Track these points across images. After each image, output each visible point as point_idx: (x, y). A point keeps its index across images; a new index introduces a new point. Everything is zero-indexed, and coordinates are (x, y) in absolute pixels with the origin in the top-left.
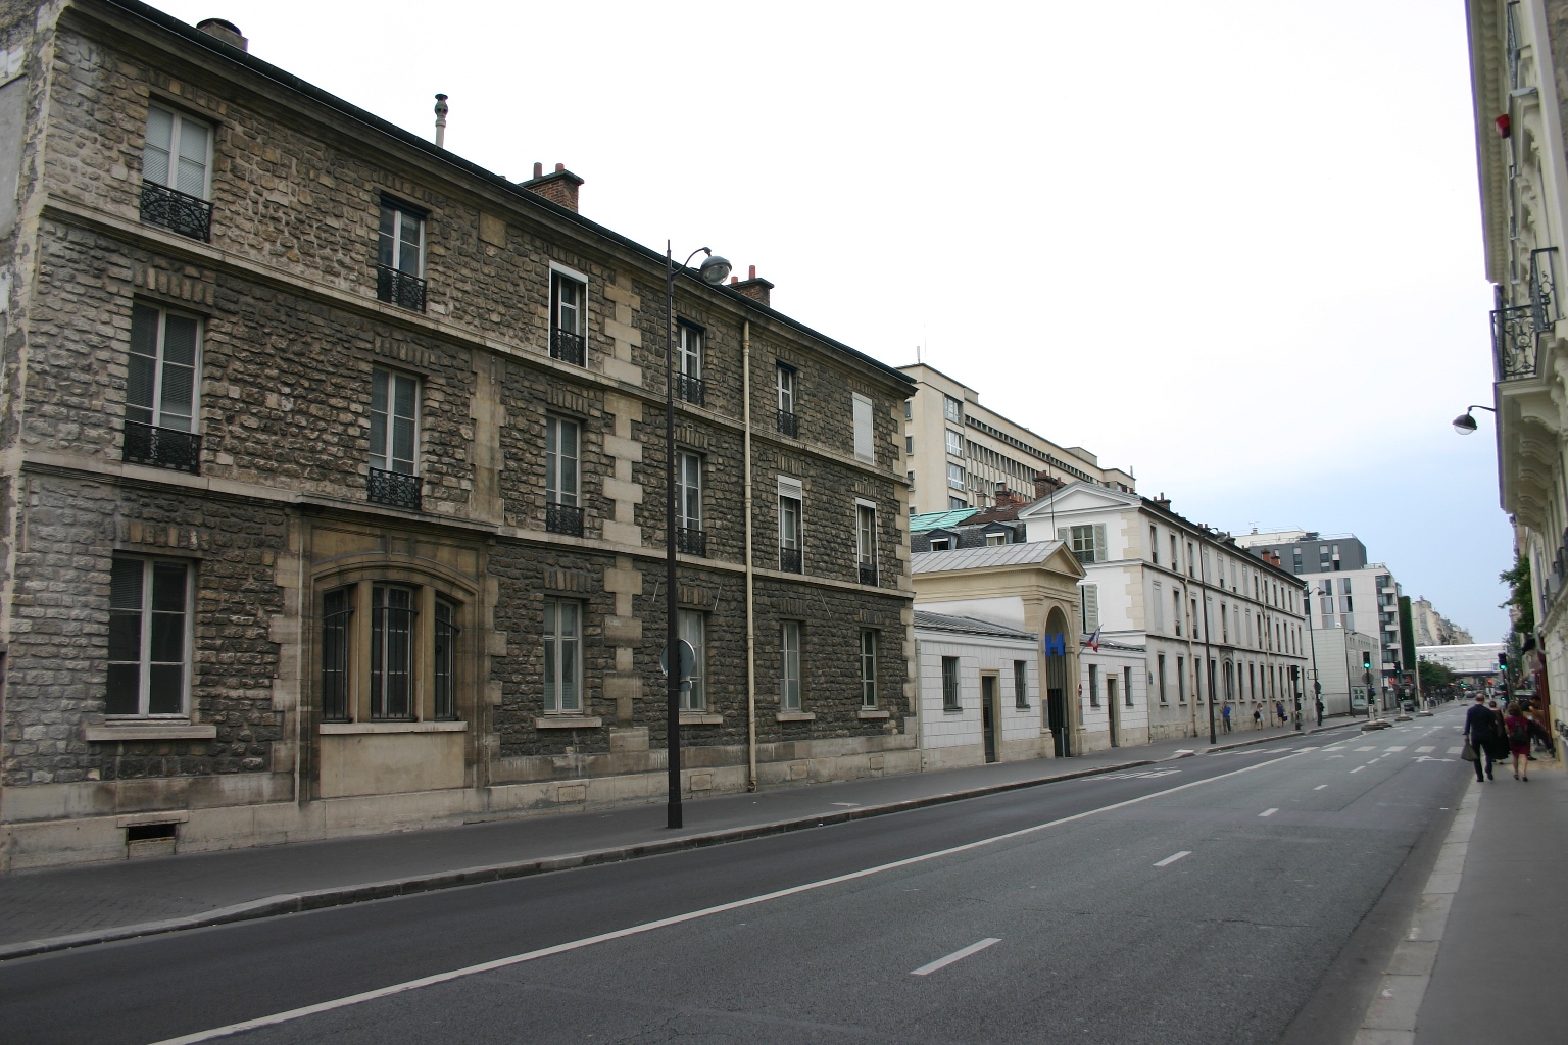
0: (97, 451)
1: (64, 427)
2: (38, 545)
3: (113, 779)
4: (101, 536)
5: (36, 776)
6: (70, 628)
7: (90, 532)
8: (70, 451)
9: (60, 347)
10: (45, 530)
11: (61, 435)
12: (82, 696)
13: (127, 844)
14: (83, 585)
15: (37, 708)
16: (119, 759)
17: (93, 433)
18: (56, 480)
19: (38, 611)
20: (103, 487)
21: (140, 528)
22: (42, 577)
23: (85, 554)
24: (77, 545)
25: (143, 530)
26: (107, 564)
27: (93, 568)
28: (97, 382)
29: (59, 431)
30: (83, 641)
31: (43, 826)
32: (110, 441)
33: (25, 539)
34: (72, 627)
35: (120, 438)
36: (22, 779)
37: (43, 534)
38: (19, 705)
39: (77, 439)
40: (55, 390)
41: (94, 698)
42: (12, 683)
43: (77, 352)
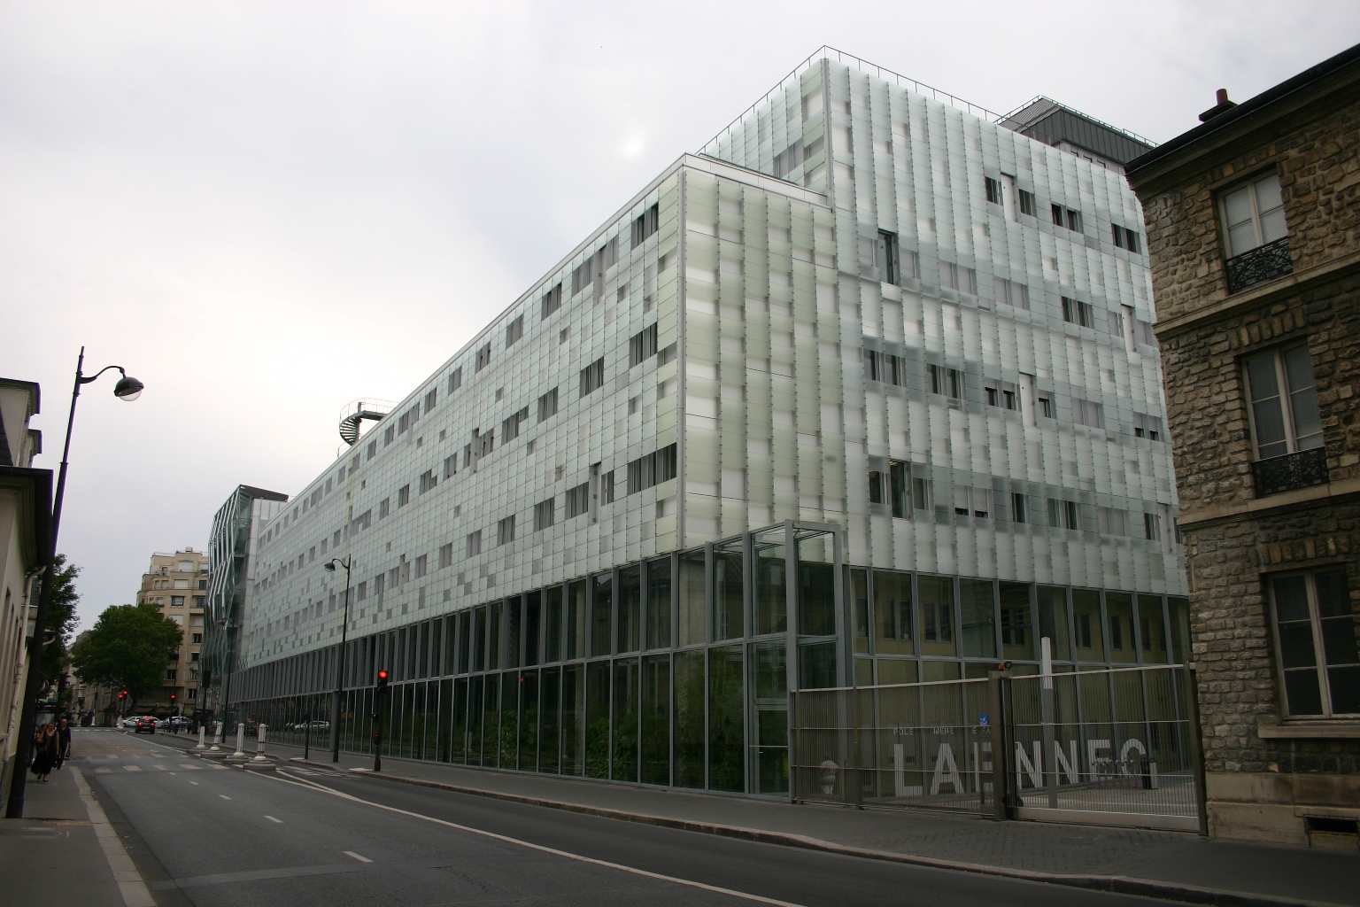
0: (1231, 498)
1: (1205, 488)
2: (1203, 584)
3: (1290, 772)
4: (1248, 565)
5: (1228, 764)
6: (1236, 645)
7: (1238, 564)
8: (1213, 505)
9: (1191, 429)
10: (1206, 572)
11: (1204, 495)
12: (1254, 700)
13: (1307, 832)
14: (1240, 609)
15: (1222, 712)
16: (1293, 755)
17: (1225, 484)
18: (1206, 531)
19: (1211, 635)
20: (1242, 524)
21: (1278, 549)
22: (1209, 608)
23: (1238, 582)
24: (1230, 577)
25: (1281, 551)
26: (1255, 587)
27: (1246, 593)
28: (1222, 443)
29: (1203, 493)
30: (1247, 654)
31: (1234, 806)
32: (1241, 485)
33: (1194, 581)
34: (1236, 644)
35: (1247, 480)
36: (1218, 767)
37: (1205, 575)
38: (1208, 709)
39: (1216, 492)
40: (1194, 463)
41: (1264, 701)
42: (1202, 692)
43: (1203, 426)
